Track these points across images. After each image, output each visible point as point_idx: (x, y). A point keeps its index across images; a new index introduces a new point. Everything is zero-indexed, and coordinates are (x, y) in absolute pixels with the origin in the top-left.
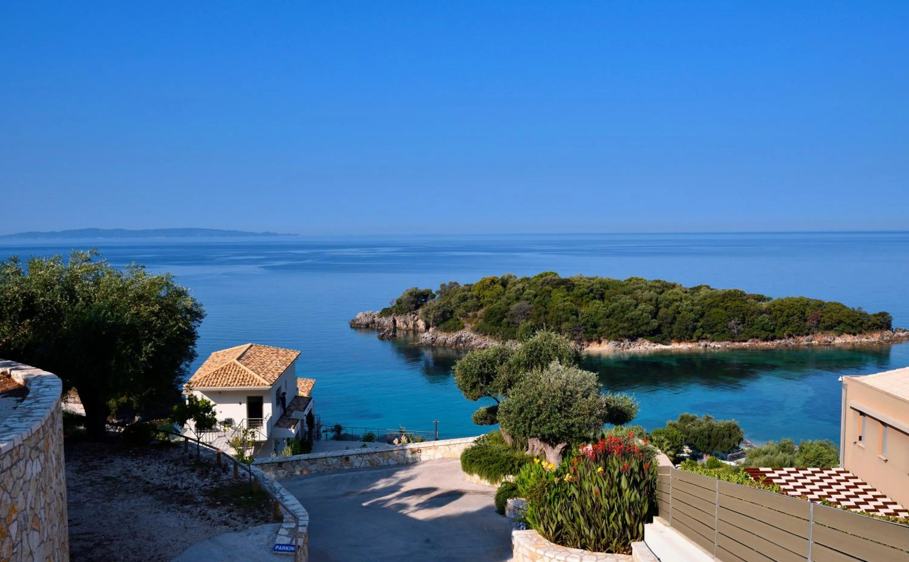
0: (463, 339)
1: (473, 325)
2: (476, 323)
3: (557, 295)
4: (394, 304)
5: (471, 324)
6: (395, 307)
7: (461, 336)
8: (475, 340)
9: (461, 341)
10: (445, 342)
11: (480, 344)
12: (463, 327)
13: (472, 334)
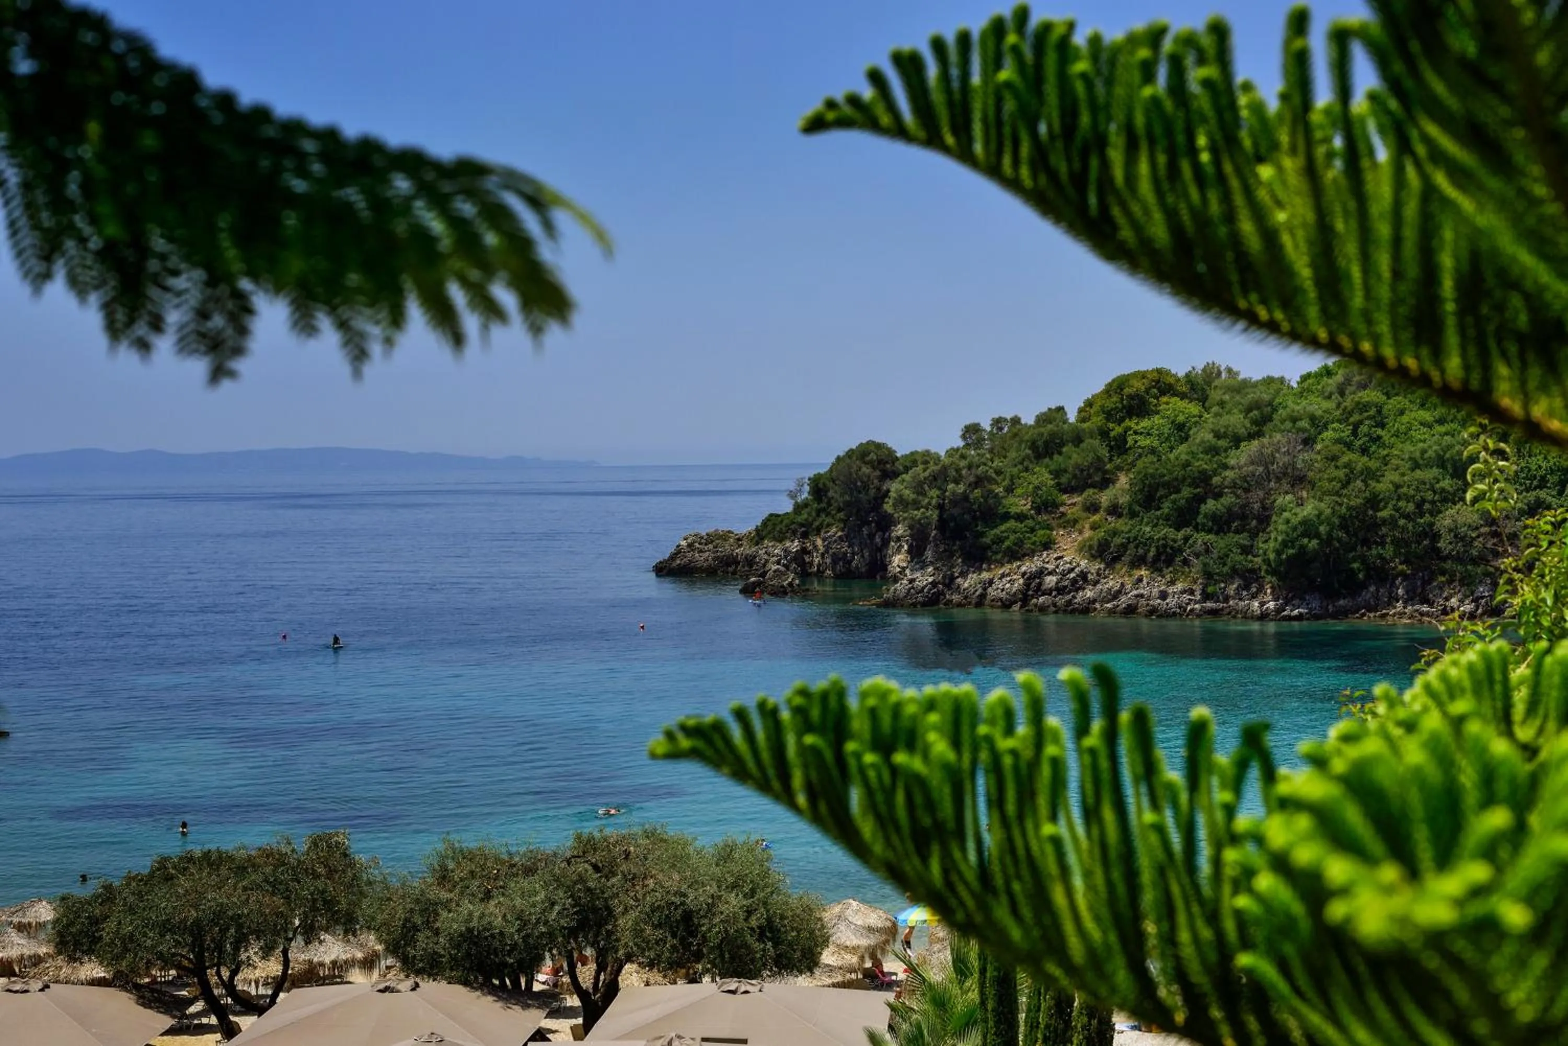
0: (1050, 581)
1: (1087, 533)
2: (1094, 527)
3: (1405, 419)
4: (805, 495)
5: (1081, 532)
6: (805, 505)
7: (1041, 573)
8: (1096, 583)
9: (1040, 590)
10: (983, 596)
11: (1116, 595)
12: (1048, 545)
13: (1084, 563)
